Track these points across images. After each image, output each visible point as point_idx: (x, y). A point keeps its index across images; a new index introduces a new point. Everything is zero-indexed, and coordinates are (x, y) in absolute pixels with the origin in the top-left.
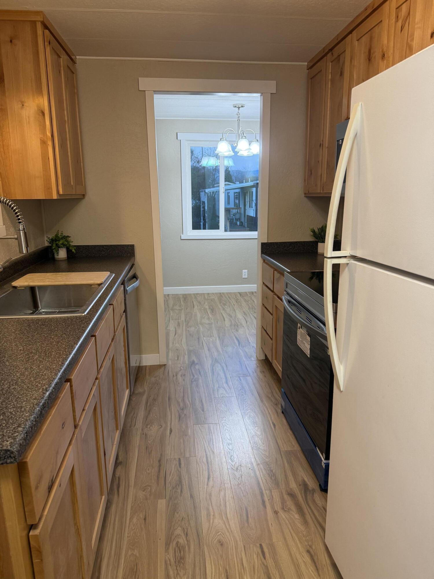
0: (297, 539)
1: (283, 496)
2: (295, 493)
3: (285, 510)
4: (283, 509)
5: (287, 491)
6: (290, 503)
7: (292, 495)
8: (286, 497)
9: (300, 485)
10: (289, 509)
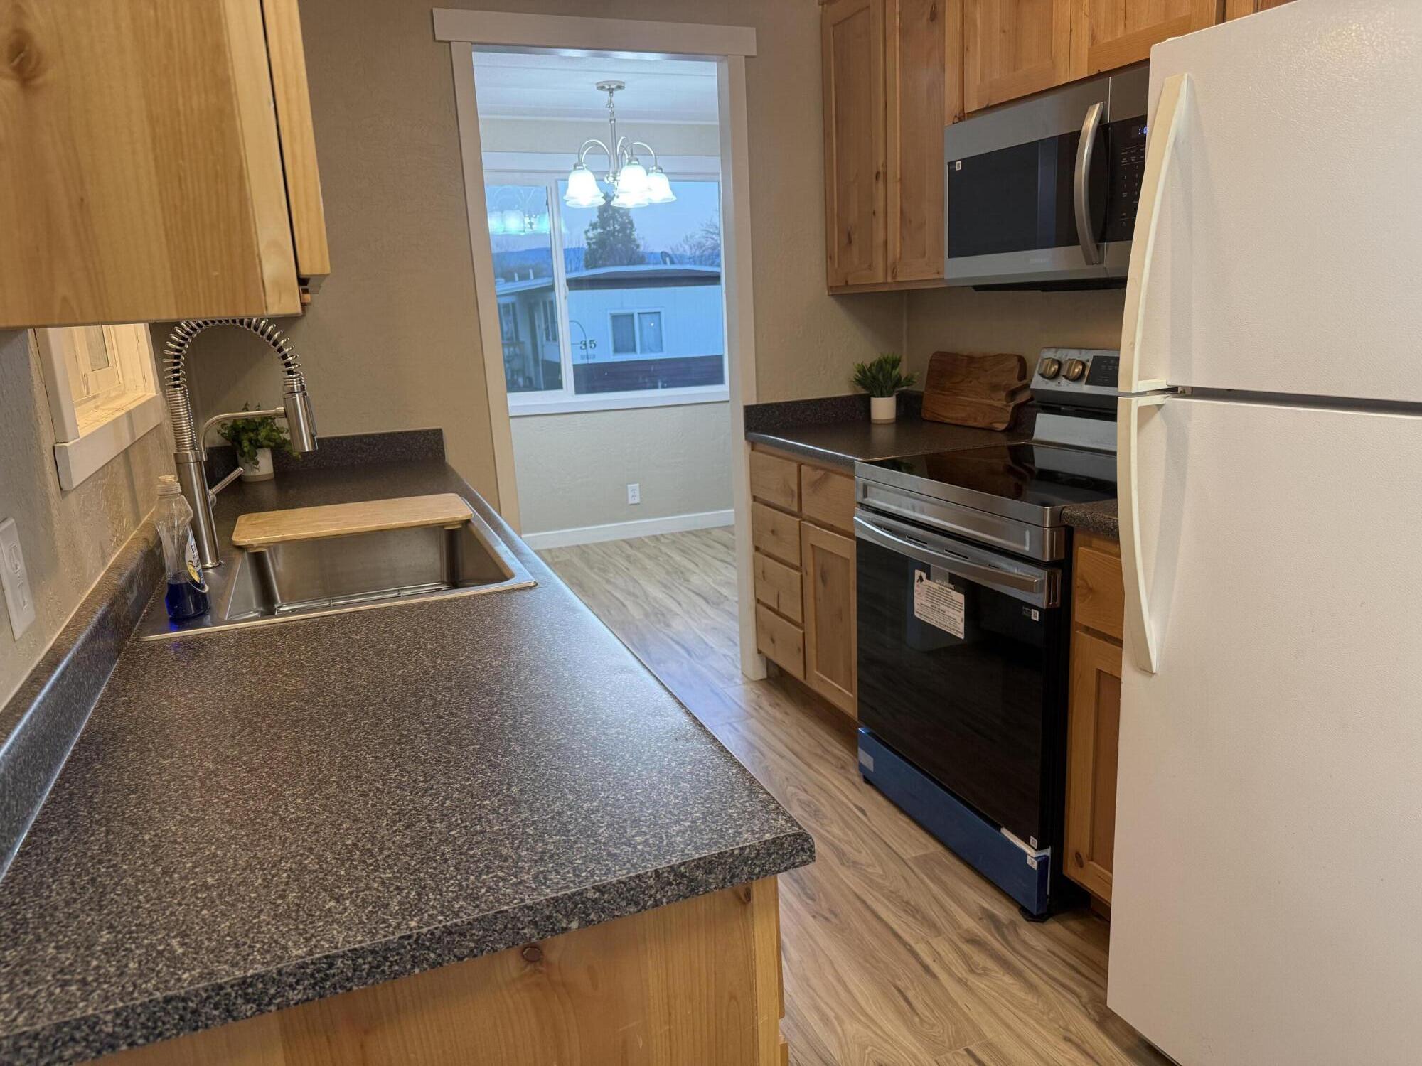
0: (1032, 1022)
1: (958, 947)
2: (980, 937)
3: (978, 972)
4: (972, 971)
5: (961, 936)
6: (979, 958)
7: (974, 941)
8: (965, 947)
9: (980, 919)
10: (985, 969)
